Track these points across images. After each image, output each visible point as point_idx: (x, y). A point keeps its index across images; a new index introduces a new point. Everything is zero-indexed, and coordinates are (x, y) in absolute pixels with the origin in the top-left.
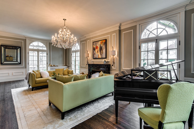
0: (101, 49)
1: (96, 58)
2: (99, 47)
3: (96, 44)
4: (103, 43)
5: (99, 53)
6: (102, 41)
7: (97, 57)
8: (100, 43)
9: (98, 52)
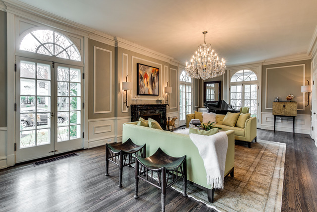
0: (152, 81)
1: (144, 95)
2: (149, 75)
3: (144, 69)
4: (155, 72)
5: (150, 87)
6: (154, 69)
7: (146, 93)
8: (151, 69)
9: (147, 83)
